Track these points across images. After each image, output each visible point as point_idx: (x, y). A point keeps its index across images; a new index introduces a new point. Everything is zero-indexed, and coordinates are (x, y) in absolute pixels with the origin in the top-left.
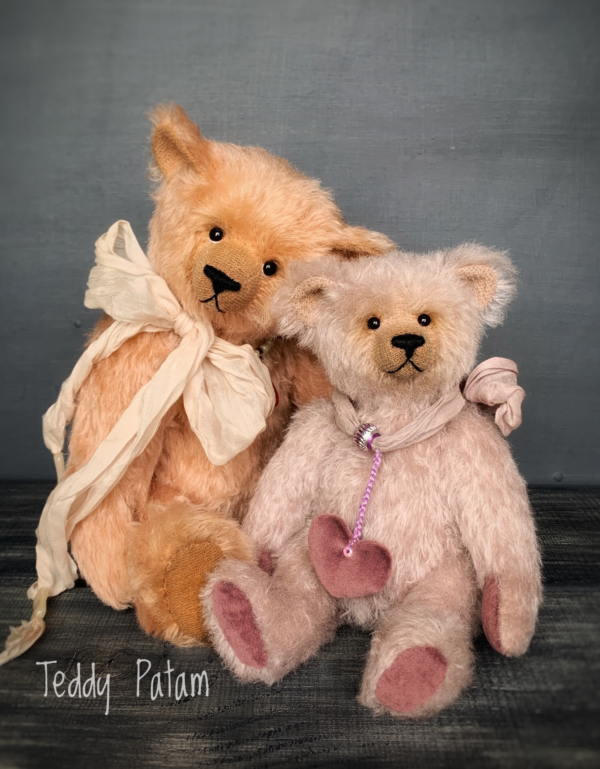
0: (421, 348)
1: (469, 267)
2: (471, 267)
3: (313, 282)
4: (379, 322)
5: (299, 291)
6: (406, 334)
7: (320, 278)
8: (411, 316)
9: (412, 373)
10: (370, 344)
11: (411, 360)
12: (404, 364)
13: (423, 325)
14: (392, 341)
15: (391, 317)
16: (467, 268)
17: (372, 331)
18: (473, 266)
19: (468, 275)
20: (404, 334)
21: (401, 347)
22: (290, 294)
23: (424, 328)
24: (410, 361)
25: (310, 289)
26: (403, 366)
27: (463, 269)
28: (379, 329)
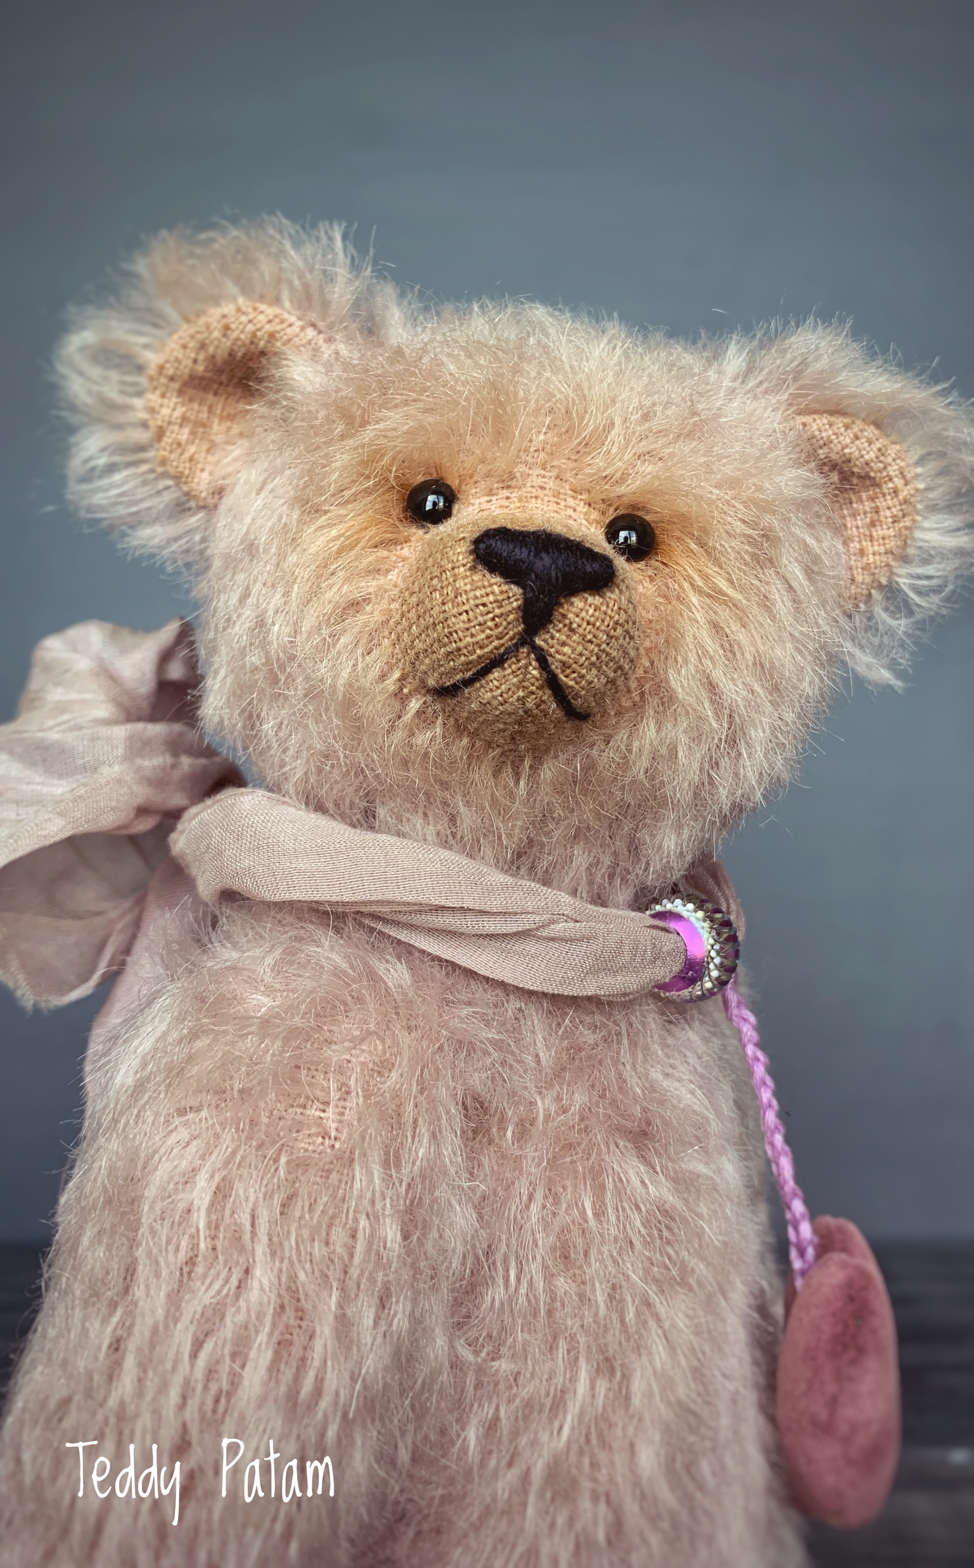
0: (594, 599)
2: (840, 422)
3: (242, 318)
4: (451, 501)
5: (184, 347)
6: (543, 531)
7: (270, 310)
8: (582, 508)
9: (530, 703)
10: (393, 575)
13: (621, 553)
16: (824, 420)
17: (418, 531)
20: (531, 529)
21: (509, 577)
24: (535, 649)
25: (224, 349)
28: (446, 523)
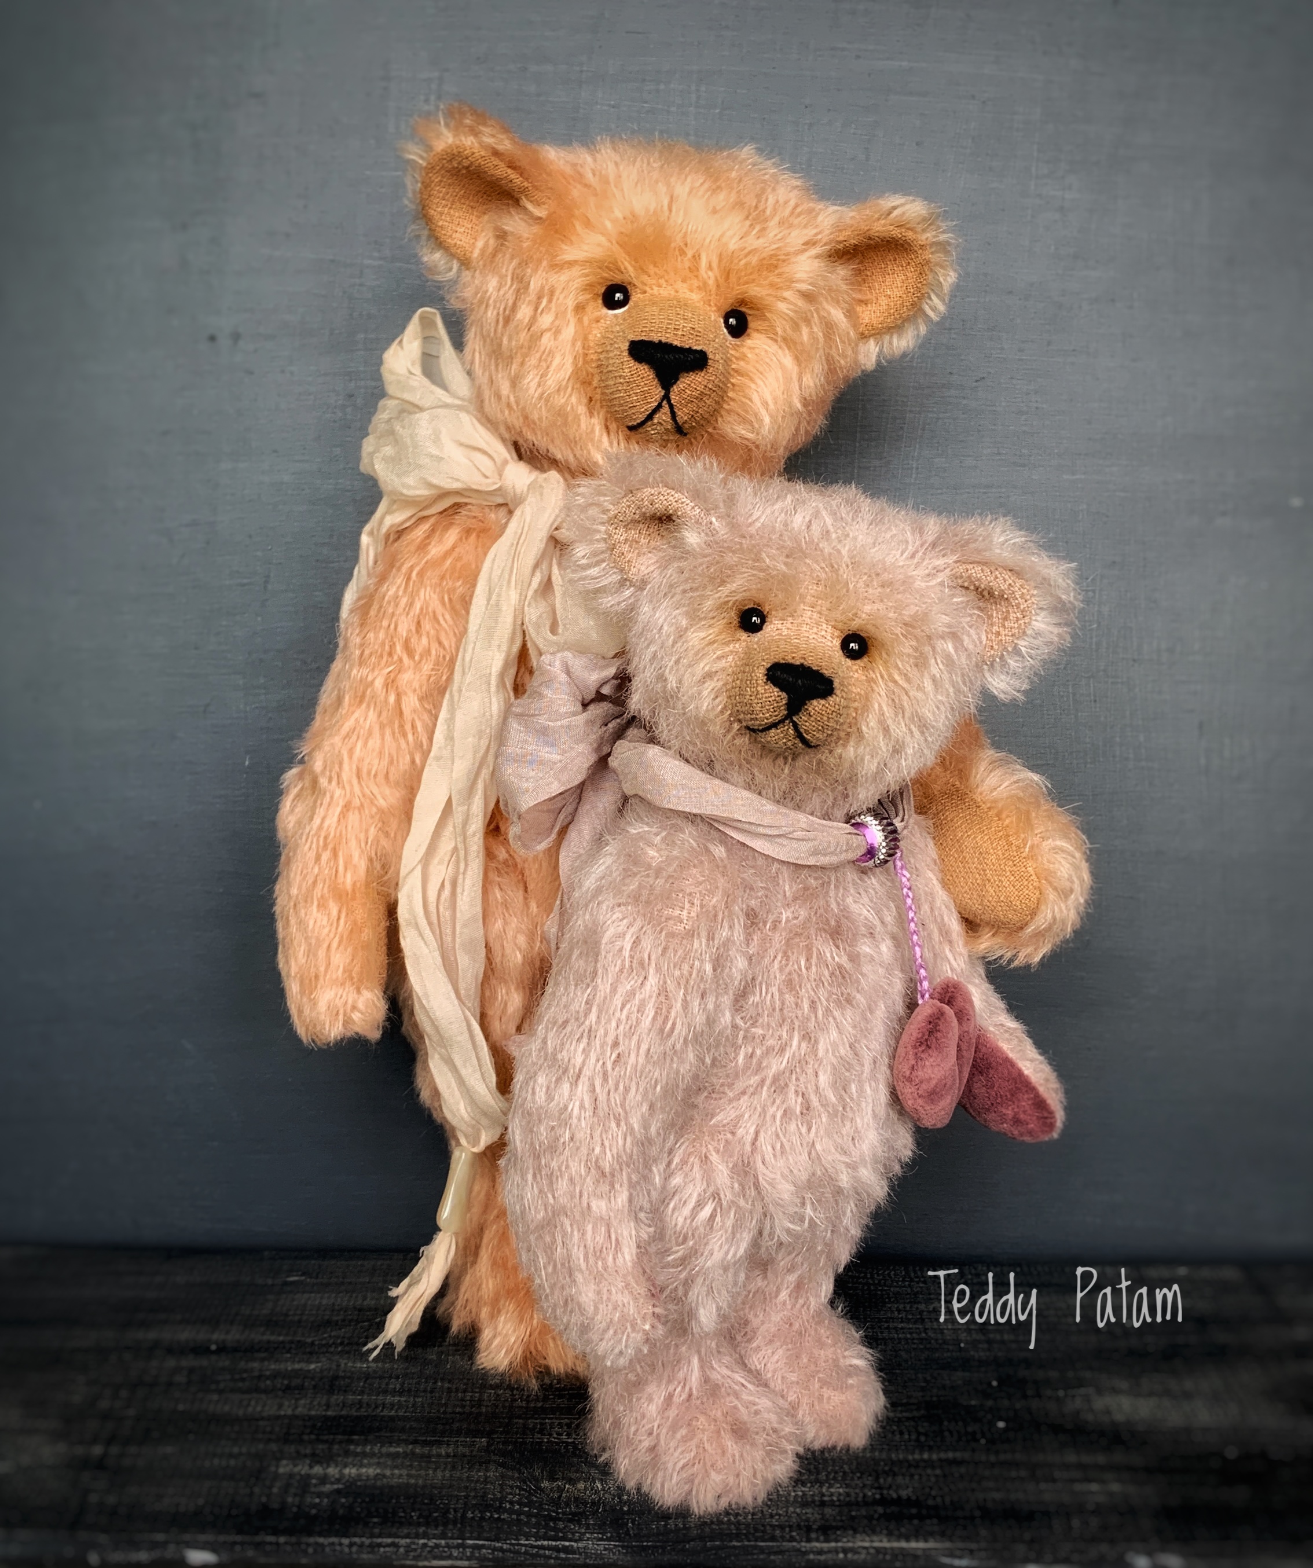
2: (986, 569)
3: (661, 497)
7: (676, 496)
12: (780, 722)
16: (977, 568)
18: (991, 569)
19: (977, 584)
21: (782, 688)
24: (792, 721)
28: (759, 634)
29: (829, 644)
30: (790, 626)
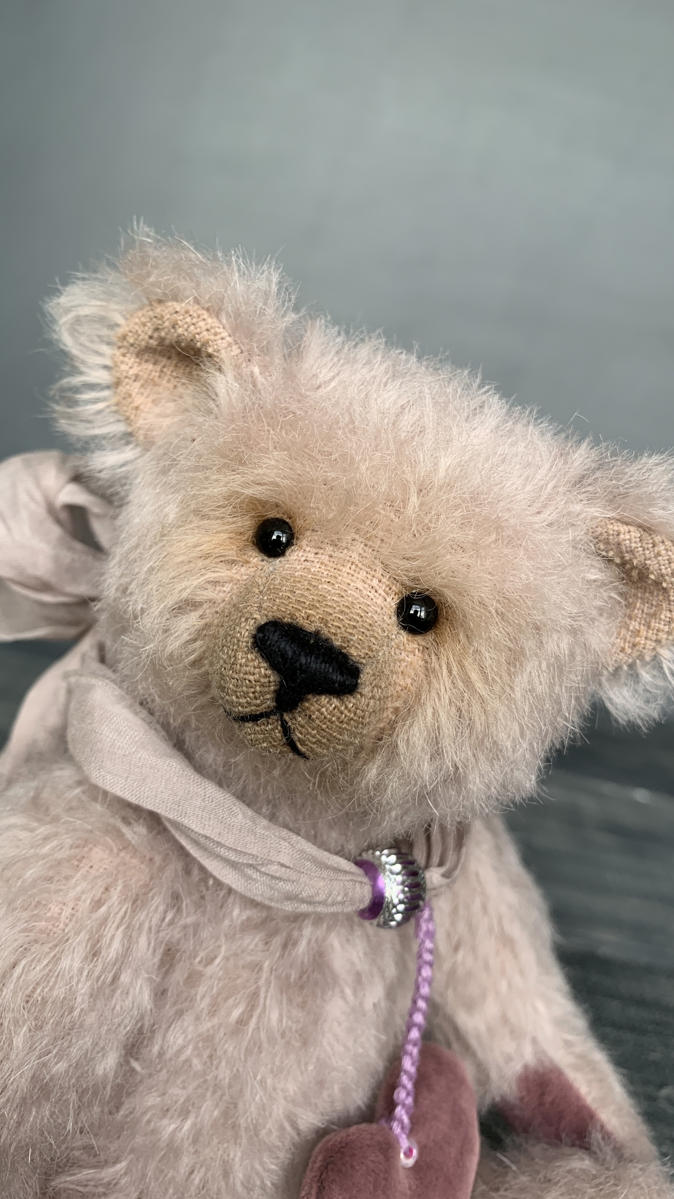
0: (335, 702)
1: (645, 535)
3: (188, 320)
4: (289, 543)
5: (144, 325)
6: (317, 633)
7: (210, 321)
10: (227, 588)
11: (286, 717)
12: (262, 715)
13: (404, 628)
14: (261, 629)
15: (329, 549)
17: (256, 558)
18: (658, 539)
19: (627, 557)
20: (311, 628)
21: (274, 666)
22: (120, 320)
23: (404, 636)
24: (282, 720)
25: (172, 337)
26: (254, 718)
27: (623, 528)
28: (277, 562)
29: (380, 601)
30: (325, 558)
